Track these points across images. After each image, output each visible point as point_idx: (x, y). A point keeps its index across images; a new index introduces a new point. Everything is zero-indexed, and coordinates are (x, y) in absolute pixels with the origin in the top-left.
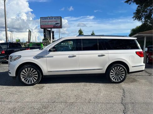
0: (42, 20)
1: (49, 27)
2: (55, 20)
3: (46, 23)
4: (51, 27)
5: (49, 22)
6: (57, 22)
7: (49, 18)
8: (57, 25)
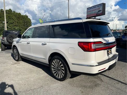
0: (88, 11)
1: (93, 16)
2: (98, 8)
3: (91, 12)
4: (94, 15)
5: (93, 11)
6: (99, 10)
7: (93, 7)
8: (100, 12)
